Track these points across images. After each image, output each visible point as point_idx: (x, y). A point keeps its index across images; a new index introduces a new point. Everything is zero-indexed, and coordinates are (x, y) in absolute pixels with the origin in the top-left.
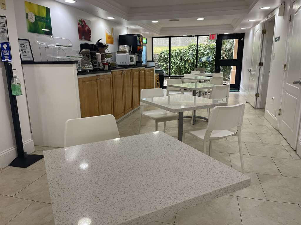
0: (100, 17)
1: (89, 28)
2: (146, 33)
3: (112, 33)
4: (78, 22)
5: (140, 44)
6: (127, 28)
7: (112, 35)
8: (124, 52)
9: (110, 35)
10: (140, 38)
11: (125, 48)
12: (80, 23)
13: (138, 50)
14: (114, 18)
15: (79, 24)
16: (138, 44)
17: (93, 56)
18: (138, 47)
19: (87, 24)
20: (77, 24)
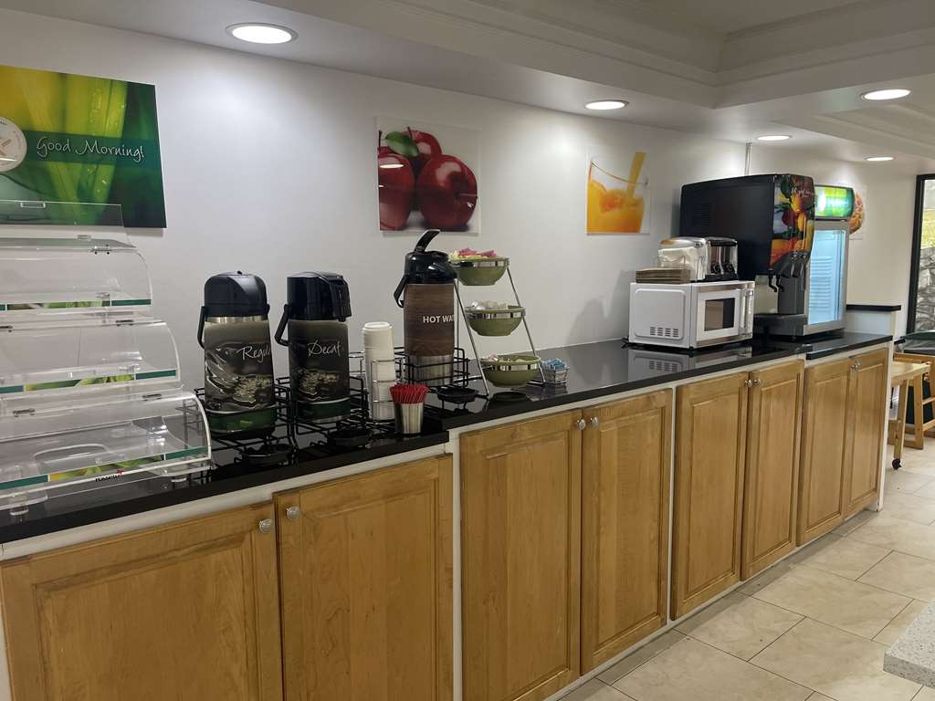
0: (555, 107)
1: (461, 165)
2: (869, 160)
3: (633, 180)
4: (384, 144)
5: (785, 228)
6: (748, 145)
7: (631, 190)
8: (675, 276)
9: (619, 192)
10: (788, 196)
11: (683, 256)
12: (399, 148)
13: (772, 261)
14: (621, 105)
15: (384, 153)
16: (778, 225)
17: (311, 352)
18: (776, 245)
19: (446, 150)
20: (377, 153)
